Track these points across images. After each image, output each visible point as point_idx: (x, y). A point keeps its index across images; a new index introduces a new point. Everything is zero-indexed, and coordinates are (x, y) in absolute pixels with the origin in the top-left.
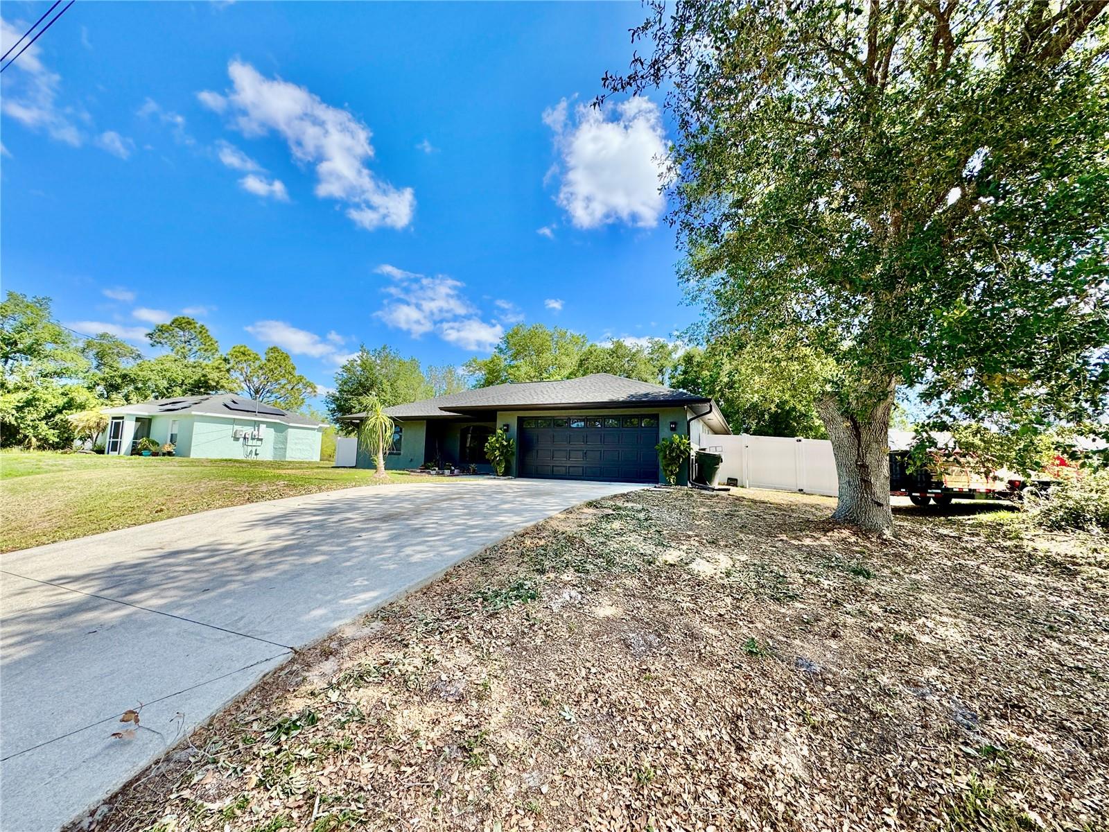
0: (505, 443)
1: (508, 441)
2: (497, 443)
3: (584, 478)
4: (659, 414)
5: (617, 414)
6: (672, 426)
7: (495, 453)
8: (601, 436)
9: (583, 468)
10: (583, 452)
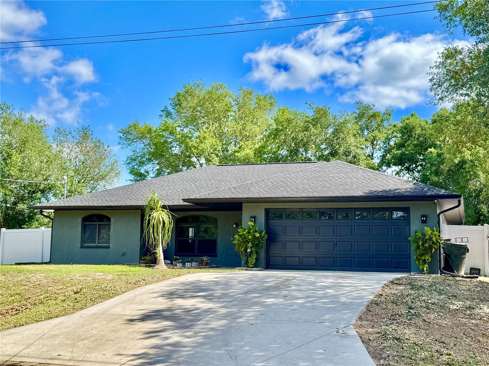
0: (258, 235)
1: (260, 233)
2: (249, 235)
3: (336, 268)
4: (410, 208)
5: (368, 207)
6: (423, 218)
7: (248, 245)
8: (351, 228)
9: (334, 259)
10: (334, 243)
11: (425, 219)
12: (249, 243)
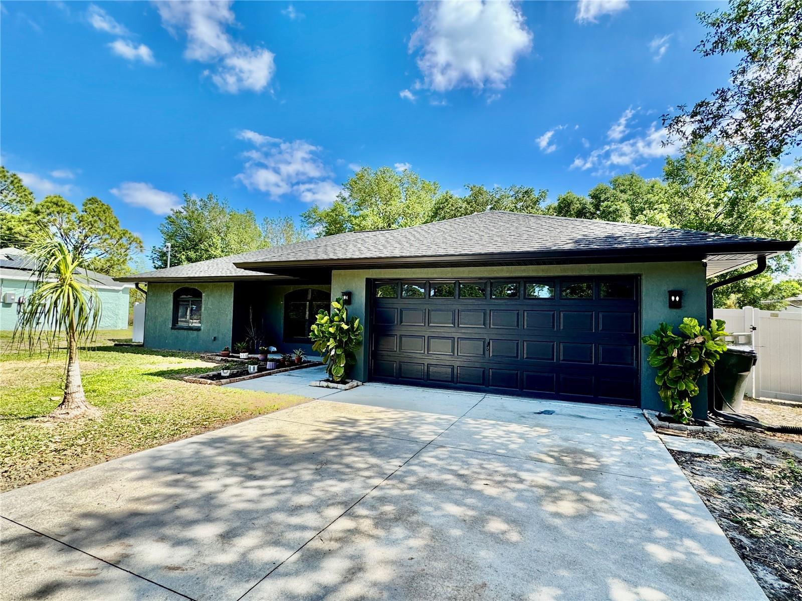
0: (345, 327)
1: (350, 322)
2: (331, 327)
3: (487, 388)
4: (640, 275)
5: (552, 274)
6: (673, 298)
7: (328, 344)
8: (518, 314)
9: (484, 371)
10: (484, 342)
11: (677, 299)
12: (328, 341)
